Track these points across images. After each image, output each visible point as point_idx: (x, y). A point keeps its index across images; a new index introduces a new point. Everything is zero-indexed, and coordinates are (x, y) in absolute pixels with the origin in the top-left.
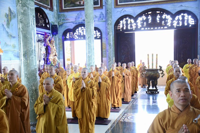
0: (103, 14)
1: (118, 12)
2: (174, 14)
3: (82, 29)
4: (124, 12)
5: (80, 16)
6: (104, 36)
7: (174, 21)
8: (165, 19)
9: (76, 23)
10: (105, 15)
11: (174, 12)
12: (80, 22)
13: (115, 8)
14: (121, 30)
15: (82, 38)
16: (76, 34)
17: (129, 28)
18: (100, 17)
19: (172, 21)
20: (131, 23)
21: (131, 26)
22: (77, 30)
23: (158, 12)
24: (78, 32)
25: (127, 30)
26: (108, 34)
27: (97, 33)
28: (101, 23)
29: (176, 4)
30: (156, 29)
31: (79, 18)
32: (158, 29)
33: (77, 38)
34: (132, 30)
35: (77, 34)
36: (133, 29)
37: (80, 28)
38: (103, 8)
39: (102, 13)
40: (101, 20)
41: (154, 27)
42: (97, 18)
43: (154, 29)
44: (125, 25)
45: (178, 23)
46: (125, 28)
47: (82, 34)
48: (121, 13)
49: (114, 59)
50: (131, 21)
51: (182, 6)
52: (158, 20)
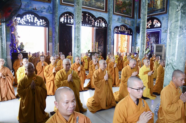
0: (50, 8)
1: (63, 9)
2: (97, 18)
3: (29, 16)
4: (67, 9)
5: (30, 5)
6: (50, 25)
7: (96, 23)
8: (91, 20)
9: (25, 10)
10: (52, 9)
11: (97, 17)
12: (30, 10)
13: (60, 4)
14: (63, 23)
15: (29, 24)
16: (23, 20)
17: (69, 22)
18: (48, 9)
19: (94, 22)
20: (70, 19)
21: (70, 21)
22: (25, 16)
23: (87, 15)
24: (26, 19)
25: (67, 23)
26: (56, 24)
27: (44, 22)
28: (49, 14)
29: (98, 12)
30: (85, 26)
31: (28, 6)
33: (25, 23)
35: (25, 20)
36: (71, 23)
37: (28, 15)
38: (51, 3)
39: (49, 6)
40: (49, 12)
41: (84, 24)
42: (46, 9)
44: (66, 19)
45: (97, 25)
46: (65, 21)
47: (29, 21)
48: (64, 9)
49: (58, 44)
50: (70, 17)
51: (100, 14)
52: (87, 20)
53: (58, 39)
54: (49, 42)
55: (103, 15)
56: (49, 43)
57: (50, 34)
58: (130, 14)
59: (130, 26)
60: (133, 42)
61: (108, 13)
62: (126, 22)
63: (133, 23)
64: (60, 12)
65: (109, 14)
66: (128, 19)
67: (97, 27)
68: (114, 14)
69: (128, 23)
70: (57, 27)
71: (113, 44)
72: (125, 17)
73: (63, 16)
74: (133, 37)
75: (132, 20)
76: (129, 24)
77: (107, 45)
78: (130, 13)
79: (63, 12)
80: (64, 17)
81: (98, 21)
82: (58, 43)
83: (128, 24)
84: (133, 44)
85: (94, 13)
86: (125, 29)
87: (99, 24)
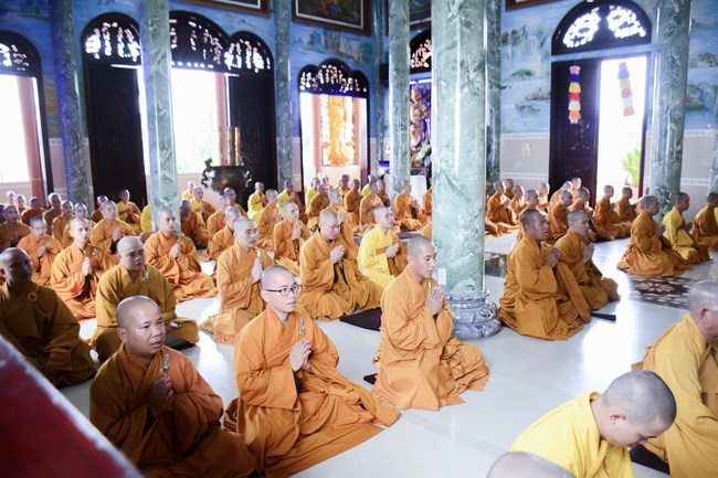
2: (229, 35)
6: (47, 67)
7: (227, 55)
8: (209, 46)
11: (230, 32)
14: (97, 56)
17: (121, 53)
19: (223, 52)
20: (126, 40)
21: (126, 50)
23: (191, 23)
25: (115, 58)
26: (69, 62)
27: (15, 55)
28: (34, 21)
29: (233, 14)
30: (188, 68)
32: (193, 68)
34: (129, 61)
36: (132, 58)
40: (33, 14)
41: (184, 61)
42: (18, 1)
43: (185, 67)
44: (108, 44)
45: (235, 61)
46: (108, 52)
48: (98, 5)
49: (87, 144)
50: (125, 35)
51: (243, 21)
52: (193, 43)
53: (85, 123)
54: (50, 134)
55: (253, 23)
56: (50, 140)
57: (47, 102)
58: (357, 18)
59: (357, 63)
60: (372, 123)
61: (272, 15)
62: (342, 50)
63: (370, 51)
64: (82, 16)
65: (276, 19)
66: (350, 36)
67: (234, 70)
68: (294, 17)
69: (349, 53)
70: (76, 76)
71: (297, 131)
72: (336, 31)
73: (97, 31)
74: (371, 103)
75: (364, 39)
76: (355, 56)
77: (278, 139)
78: (355, 13)
79: (95, 15)
80: (101, 33)
81: (235, 48)
82: (87, 139)
83: (351, 57)
84: (372, 130)
85: (219, 18)
86: (338, 74)
87: (239, 59)
